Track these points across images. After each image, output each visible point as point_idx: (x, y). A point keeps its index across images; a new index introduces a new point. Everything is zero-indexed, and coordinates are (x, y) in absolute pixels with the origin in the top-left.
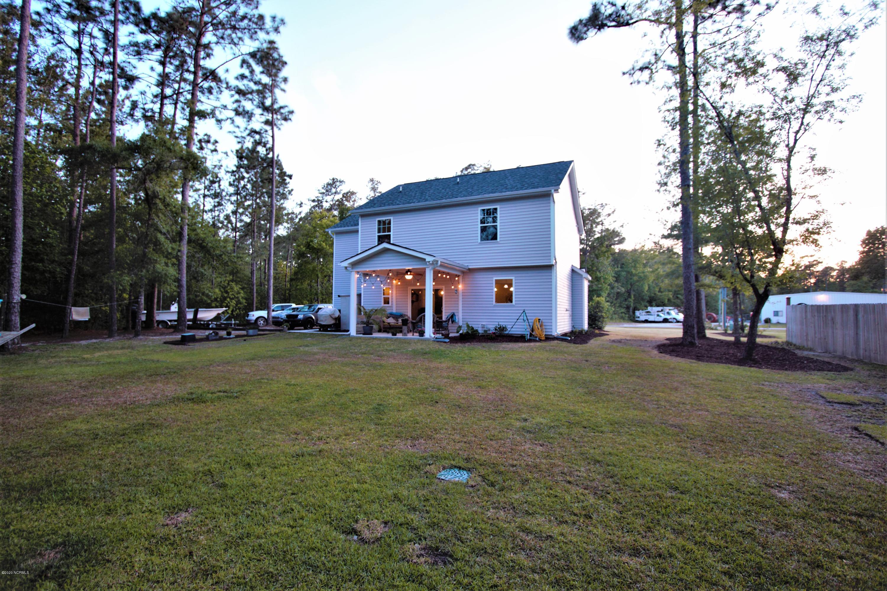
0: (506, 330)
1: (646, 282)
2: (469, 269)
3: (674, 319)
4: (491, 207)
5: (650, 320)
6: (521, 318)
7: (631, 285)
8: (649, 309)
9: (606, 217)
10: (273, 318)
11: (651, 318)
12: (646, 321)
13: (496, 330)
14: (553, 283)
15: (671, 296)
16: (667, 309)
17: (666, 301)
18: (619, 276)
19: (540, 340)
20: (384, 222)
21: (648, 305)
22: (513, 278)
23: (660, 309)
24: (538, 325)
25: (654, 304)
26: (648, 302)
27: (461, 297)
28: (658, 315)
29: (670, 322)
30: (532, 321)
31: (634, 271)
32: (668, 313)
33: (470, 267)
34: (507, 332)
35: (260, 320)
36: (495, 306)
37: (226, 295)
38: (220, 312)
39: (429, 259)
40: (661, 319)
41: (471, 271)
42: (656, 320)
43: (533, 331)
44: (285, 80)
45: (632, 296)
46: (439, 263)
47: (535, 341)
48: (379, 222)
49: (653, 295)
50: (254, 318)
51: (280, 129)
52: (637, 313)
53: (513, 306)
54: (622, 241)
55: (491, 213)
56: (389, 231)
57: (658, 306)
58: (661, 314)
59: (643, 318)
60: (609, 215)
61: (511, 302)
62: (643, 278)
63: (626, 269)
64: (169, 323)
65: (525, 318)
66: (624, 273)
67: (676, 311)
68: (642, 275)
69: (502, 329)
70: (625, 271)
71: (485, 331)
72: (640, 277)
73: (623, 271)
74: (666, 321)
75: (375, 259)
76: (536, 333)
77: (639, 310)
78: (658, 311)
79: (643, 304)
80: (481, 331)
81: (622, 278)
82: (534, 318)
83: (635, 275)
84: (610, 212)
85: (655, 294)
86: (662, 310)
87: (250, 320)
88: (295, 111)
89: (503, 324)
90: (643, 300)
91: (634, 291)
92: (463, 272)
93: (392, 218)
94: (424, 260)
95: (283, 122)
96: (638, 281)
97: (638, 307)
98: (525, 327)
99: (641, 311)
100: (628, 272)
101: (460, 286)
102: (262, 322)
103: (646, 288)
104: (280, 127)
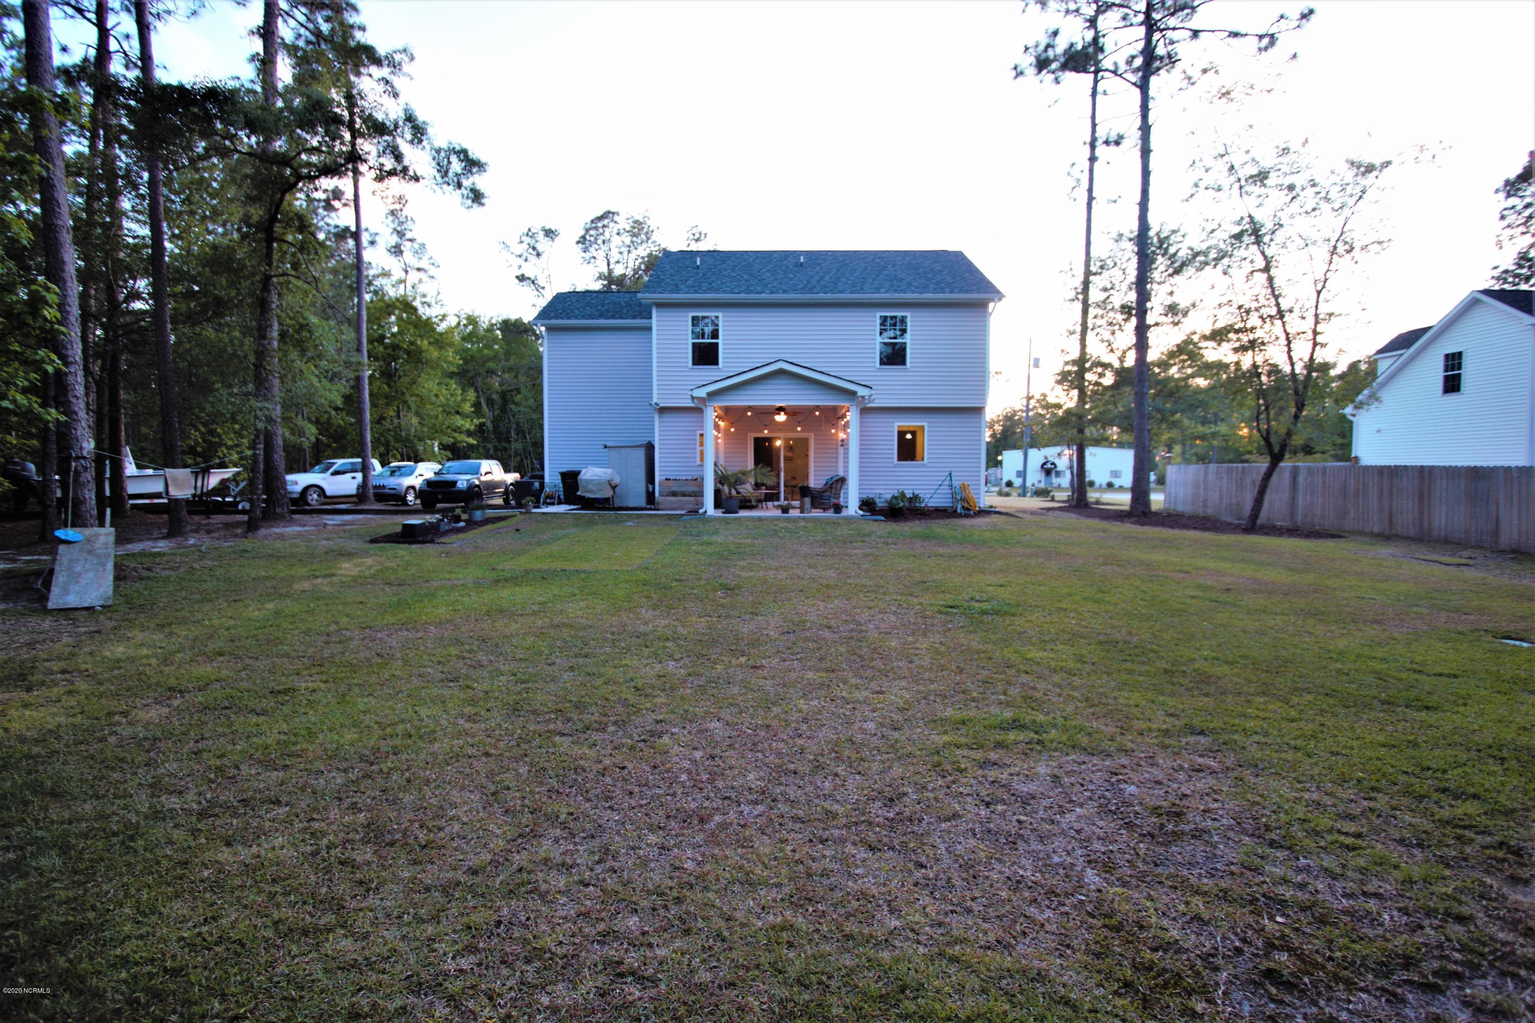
4: (899, 314)
6: (946, 482)
10: (375, 487)
20: (703, 318)
22: (925, 424)
27: (841, 451)
35: (311, 491)
36: (896, 466)
39: (862, 392)
43: (963, 502)
48: (694, 319)
50: (299, 488)
53: (924, 466)
55: (900, 325)
56: (715, 336)
61: (922, 459)
75: (759, 387)
93: (720, 315)
98: (951, 496)
102: (315, 496)
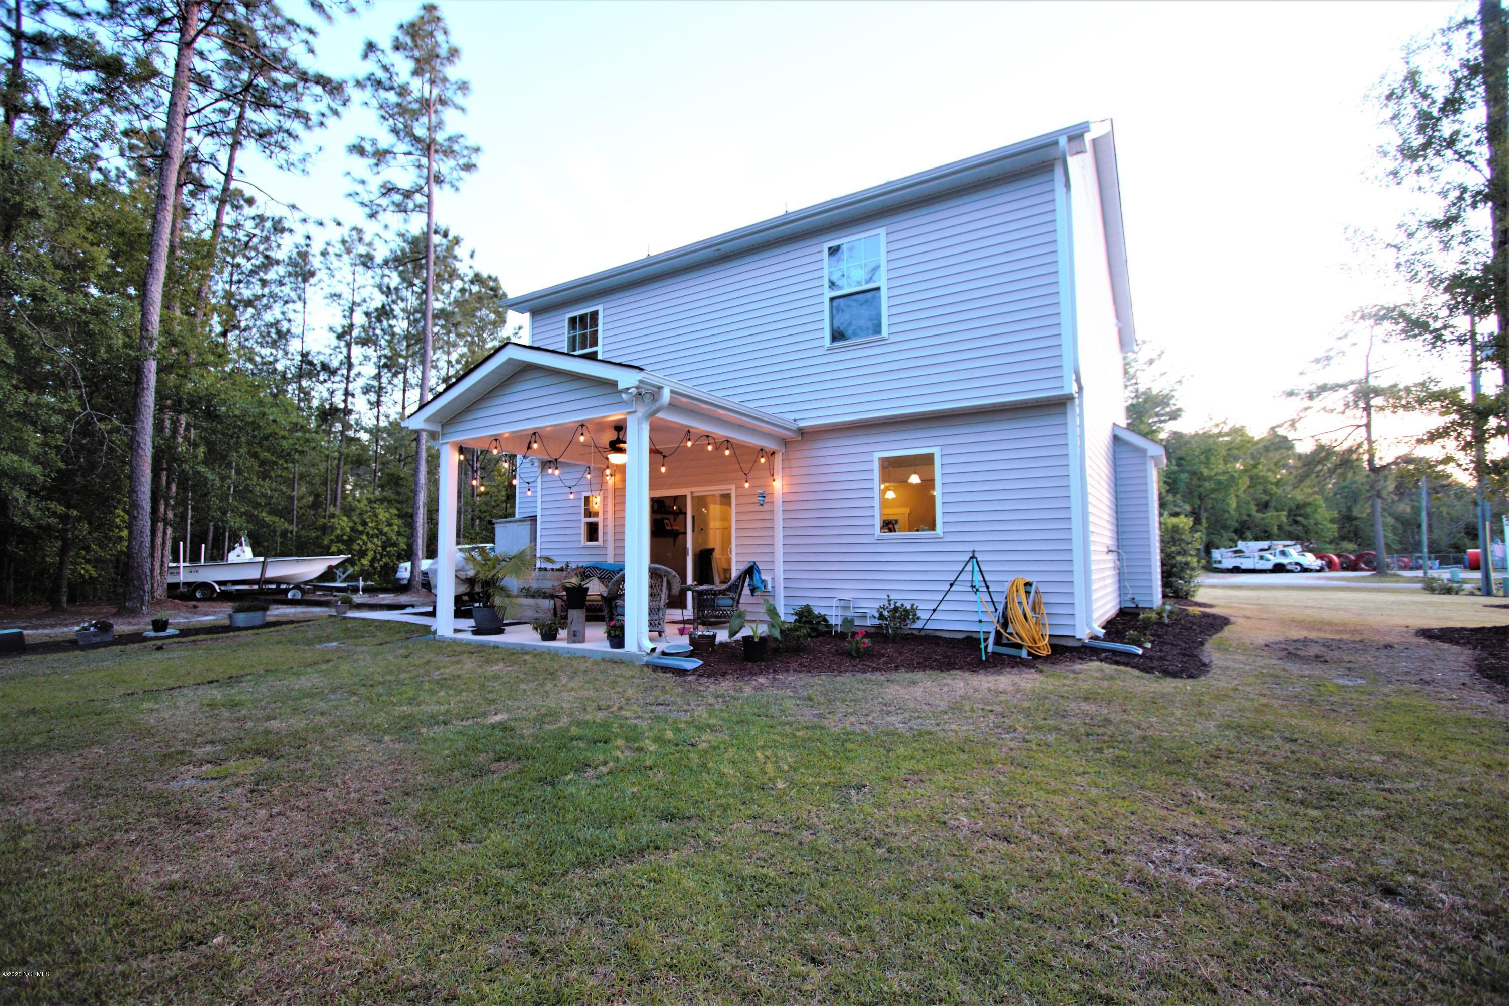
0: (916, 619)
1: (1232, 491)
2: (802, 432)
3: (1297, 564)
4: (864, 234)
5: (1243, 567)
6: (966, 577)
7: (1200, 498)
8: (1241, 545)
9: (1145, 367)
11: (1246, 564)
12: (1237, 570)
13: (881, 617)
14: (1073, 462)
15: (1284, 519)
16: (1279, 545)
17: (1275, 530)
18: (1175, 481)
19: (1034, 661)
20: (583, 318)
21: (1236, 537)
22: (938, 451)
23: (1264, 544)
24: (1021, 605)
25: (1248, 534)
26: (1236, 531)
27: (779, 516)
28: (1261, 558)
29: (1291, 571)
30: (1005, 587)
31: (1206, 472)
32: (1283, 553)
33: (802, 424)
34: (918, 625)
37: (361, 528)
38: (334, 563)
39: (626, 380)
40: (1269, 566)
41: (807, 435)
42: (1258, 567)
43: (1005, 625)
44: (463, 87)
45: (1204, 521)
46: (666, 395)
47: (1016, 663)
48: (573, 321)
49: (1245, 518)
50: (408, 575)
51: (457, 189)
52: (1216, 554)
53: (938, 540)
54: (1175, 415)
56: (594, 343)
57: (1257, 539)
58: (1266, 555)
59: (1228, 563)
60: (1151, 362)
61: (933, 527)
62: (1226, 485)
63: (1188, 468)
64: (217, 587)
65: (978, 577)
66: (1184, 476)
67: (1299, 548)
68: (1223, 478)
69: (903, 614)
70: (1187, 472)
71: (847, 621)
72: (1220, 483)
73: (1182, 472)
74: (1279, 569)
76: (1019, 628)
77: (1217, 548)
78: (1261, 550)
79: (1225, 535)
80: (835, 620)
81: (1182, 486)
82: (1010, 578)
83: (1209, 479)
84: (1154, 356)
85: (1249, 515)
86: (1269, 548)
87: (400, 579)
88: (482, 148)
89: (905, 599)
90: (1225, 527)
91: (1206, 510)
92: (786, 442)
93: (600, 308)
94: (614, 384)
95: (463, 174)
96: (1214, 491)
97: (1216, 540)
98: (979, 608)
99: (1223, 550)
100: (1193, 473)
101: (778, 485)
103: (1233, 503)
104: (457, 184)
